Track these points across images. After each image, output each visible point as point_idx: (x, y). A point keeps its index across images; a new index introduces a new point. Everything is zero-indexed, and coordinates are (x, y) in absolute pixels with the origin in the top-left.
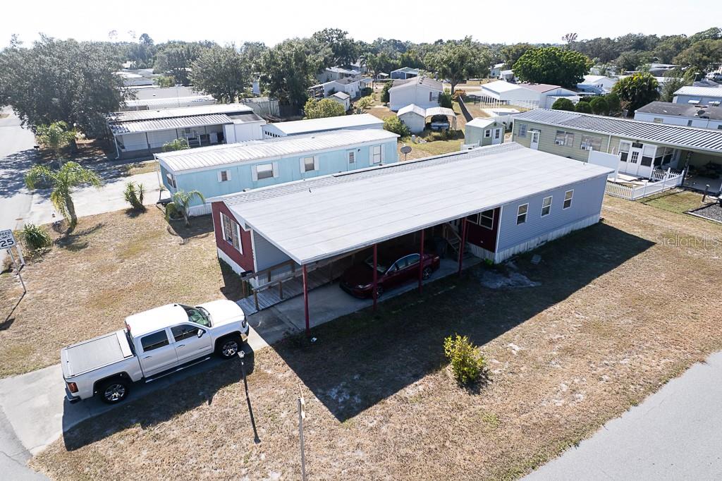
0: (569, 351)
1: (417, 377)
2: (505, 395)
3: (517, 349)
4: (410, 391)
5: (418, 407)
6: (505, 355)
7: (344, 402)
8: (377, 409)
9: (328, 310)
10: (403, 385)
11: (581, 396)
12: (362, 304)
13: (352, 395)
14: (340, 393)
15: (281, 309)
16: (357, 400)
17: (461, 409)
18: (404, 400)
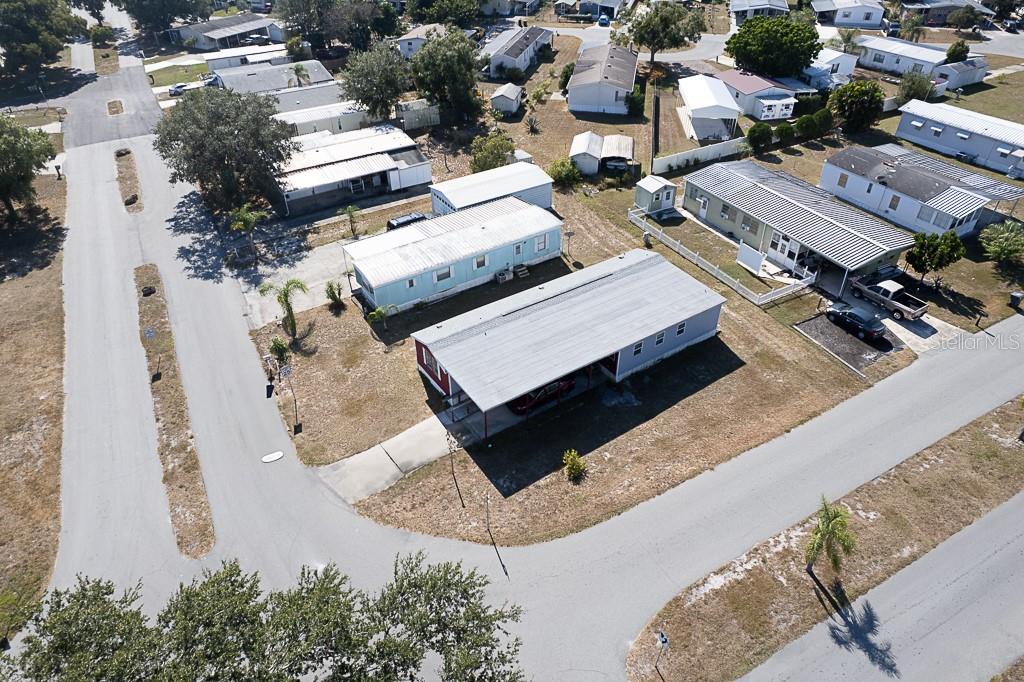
0: (638, 459)
1: (547, 473)
2: (592, 486)
3: (609, 456)
4: (542, 482)
5: (545, 491)
6: (601, 460)
7: (507, 487)
8: (524, 491)
9: (499, 423)
10: (539, 479)
11: (633, 489)
12: (520, 419)
13: (511, 483)
14: (504, 482)
15: (469, 421)
16: (514, 486)
17: (567, 493)
18: (538, 487)
